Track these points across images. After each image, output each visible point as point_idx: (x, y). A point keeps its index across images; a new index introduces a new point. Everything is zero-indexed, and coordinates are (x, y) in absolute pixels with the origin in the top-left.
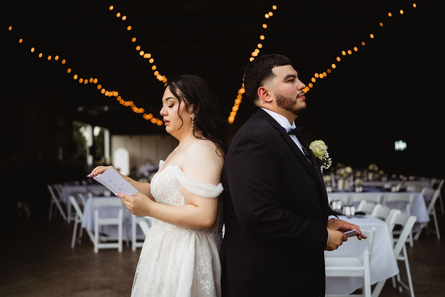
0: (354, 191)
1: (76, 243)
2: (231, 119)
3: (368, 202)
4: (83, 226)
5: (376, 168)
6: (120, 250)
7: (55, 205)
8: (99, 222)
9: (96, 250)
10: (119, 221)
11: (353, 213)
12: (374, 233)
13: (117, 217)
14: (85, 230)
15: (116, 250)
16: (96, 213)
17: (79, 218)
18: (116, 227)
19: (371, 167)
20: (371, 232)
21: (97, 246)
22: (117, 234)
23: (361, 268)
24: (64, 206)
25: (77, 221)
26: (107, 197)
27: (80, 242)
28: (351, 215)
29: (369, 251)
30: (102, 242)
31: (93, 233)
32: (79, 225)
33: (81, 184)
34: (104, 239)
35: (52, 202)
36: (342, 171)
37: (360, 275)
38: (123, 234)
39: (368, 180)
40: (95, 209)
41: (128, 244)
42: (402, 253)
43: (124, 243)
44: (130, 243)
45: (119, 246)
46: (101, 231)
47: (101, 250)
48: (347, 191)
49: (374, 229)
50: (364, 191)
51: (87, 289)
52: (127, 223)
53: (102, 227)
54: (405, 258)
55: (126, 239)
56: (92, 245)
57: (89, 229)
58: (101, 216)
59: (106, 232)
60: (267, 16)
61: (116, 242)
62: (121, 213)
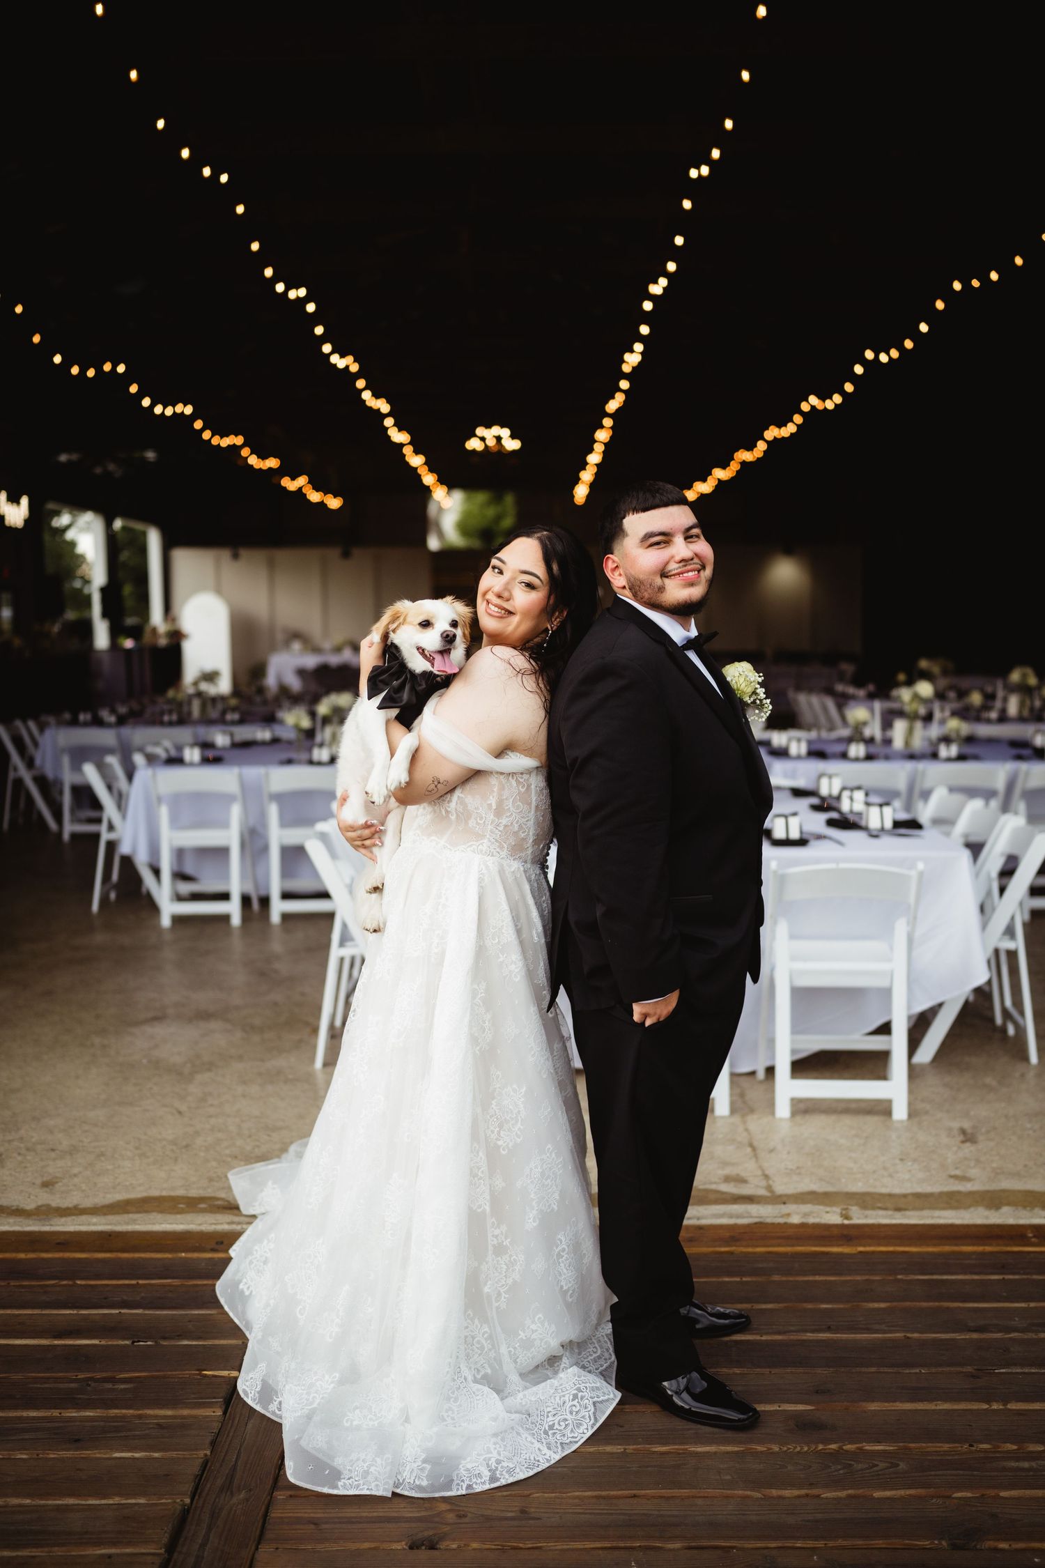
0: (935, 756)
1: (104, 900)
2: (581, 493)
3: (952, 790)
4: (125, 849)
5: (1032, 681)
6: (236, 920)
7: (19, 782)
8: (171, 838)
9: (166, 921)
10: (231, 837)
11: (888, 824)
12: (921, 874)
13: (225, 825)
14: (127, 862)
15: (225, 918)
16: (164, 812)
17: (111, 827)
18: (221, 853)
19: (1015, 676)
20: (913, 873)
21: (169, 909)
22: (226, 876)
23: (884, 966)
24: (48, 787)
25: (105, 836)
26: (191, 764)
27: (113, 896)
28: (882, 829)
29: (908, 923)
30: (179, 898)
31: (156, 872)
32: (112, 846)
33: (98, 722)
34: (185, 888)
35: (12, 775)
36: (905, 694)
37: (882, 983)
38: (243, 876)
39: (1003, 718)
40: (159, 800)
41: (256, 905)
42: (1010, 932)
43: (246, 900)
44: (265, 901)
45: (233, 908)
46: (176, 868)
47: (178, 920)
48: (912, 757)
49: (921, 866)
50: (961, 758)
51: (159, 1019)
52: (254, 841)
53: (180, 853)
54: (1019, 944)
55: (250, 889)
56: (152, 906)
57: (141, 860)
58: (175, 822)
59: (189, 869)
60: (694, 173)
61: (225, 897)
62: (236, 812)
